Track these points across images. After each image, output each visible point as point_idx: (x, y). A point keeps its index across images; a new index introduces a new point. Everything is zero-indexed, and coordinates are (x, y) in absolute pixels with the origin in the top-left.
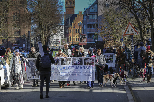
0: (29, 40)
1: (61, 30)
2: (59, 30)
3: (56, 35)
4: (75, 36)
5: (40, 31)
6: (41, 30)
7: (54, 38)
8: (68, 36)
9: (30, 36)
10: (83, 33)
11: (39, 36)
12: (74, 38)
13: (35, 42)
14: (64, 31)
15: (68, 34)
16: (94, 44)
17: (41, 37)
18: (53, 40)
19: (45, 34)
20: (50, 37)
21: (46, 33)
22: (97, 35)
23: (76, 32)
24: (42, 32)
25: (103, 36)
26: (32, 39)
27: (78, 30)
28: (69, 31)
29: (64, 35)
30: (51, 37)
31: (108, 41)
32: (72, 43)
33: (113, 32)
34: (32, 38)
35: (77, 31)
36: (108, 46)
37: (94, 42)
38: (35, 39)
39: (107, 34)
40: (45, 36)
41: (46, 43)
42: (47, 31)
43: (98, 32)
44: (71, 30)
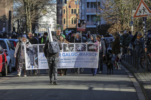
0: (11, 22)
1: (53, 10)
2: (50, 10)
3: (47, 16)
4: (71, 18)
5: (25, 11)
6: (27, 10)
7: (44, 21)
8: (62, 18)
9: (12, 17)
10: (81, 13)
11: (24, 18)
12: (69, 21)
13: (19, 26)
14: (56, 11)
15: (62, 15)
16: (95, 28)
17: (26, 19)
18: (42, 23)
19: (31, 14)
20: (38, 19)
21: (33, 13)
22: (99, 17)
23: (72, 13)
24: (28, 12)
25: (106, 19)
26: (15, 22)
27: (75, 10)
28: (63, 11)
29: (56, 17)
30: (40, 18)
31: (113, 24)
32: (67, 27)
33: (120, 13)
34: (14, 20)
35: (74, 12)
36: (114, 31)
37: (95, 26)
38: (18, 21)
39: (112, 16)
40: (31, 18)
41: (32, 26)
42: (34, 11)
43: (100, 12)
44: (66, 10)
